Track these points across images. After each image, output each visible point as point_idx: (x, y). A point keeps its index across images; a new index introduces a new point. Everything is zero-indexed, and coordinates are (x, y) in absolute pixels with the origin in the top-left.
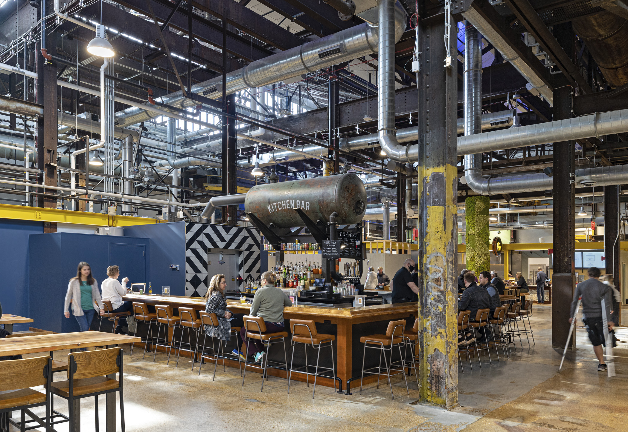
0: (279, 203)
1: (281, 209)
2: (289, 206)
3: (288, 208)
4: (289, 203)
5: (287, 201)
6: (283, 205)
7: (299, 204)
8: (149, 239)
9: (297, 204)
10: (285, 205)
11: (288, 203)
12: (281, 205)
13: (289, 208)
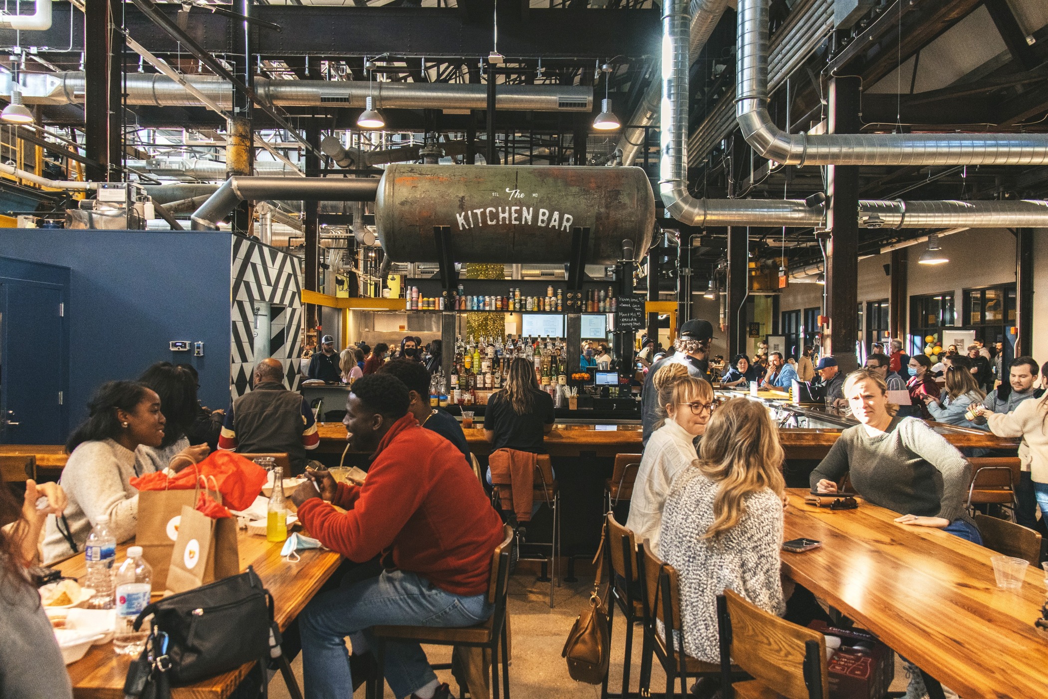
0: (491, 212)
1: (494, 223)
2: (519, 218)
3: (514, 222)
4: (519, 212)
5: (513, 208)
6: (501, 215)
7: (545, 218)
8: (69, 269)
9: (541, 217)
10: (507, 215)
11: (516, 211)
12: (494, 216)
13: (517, 223)
